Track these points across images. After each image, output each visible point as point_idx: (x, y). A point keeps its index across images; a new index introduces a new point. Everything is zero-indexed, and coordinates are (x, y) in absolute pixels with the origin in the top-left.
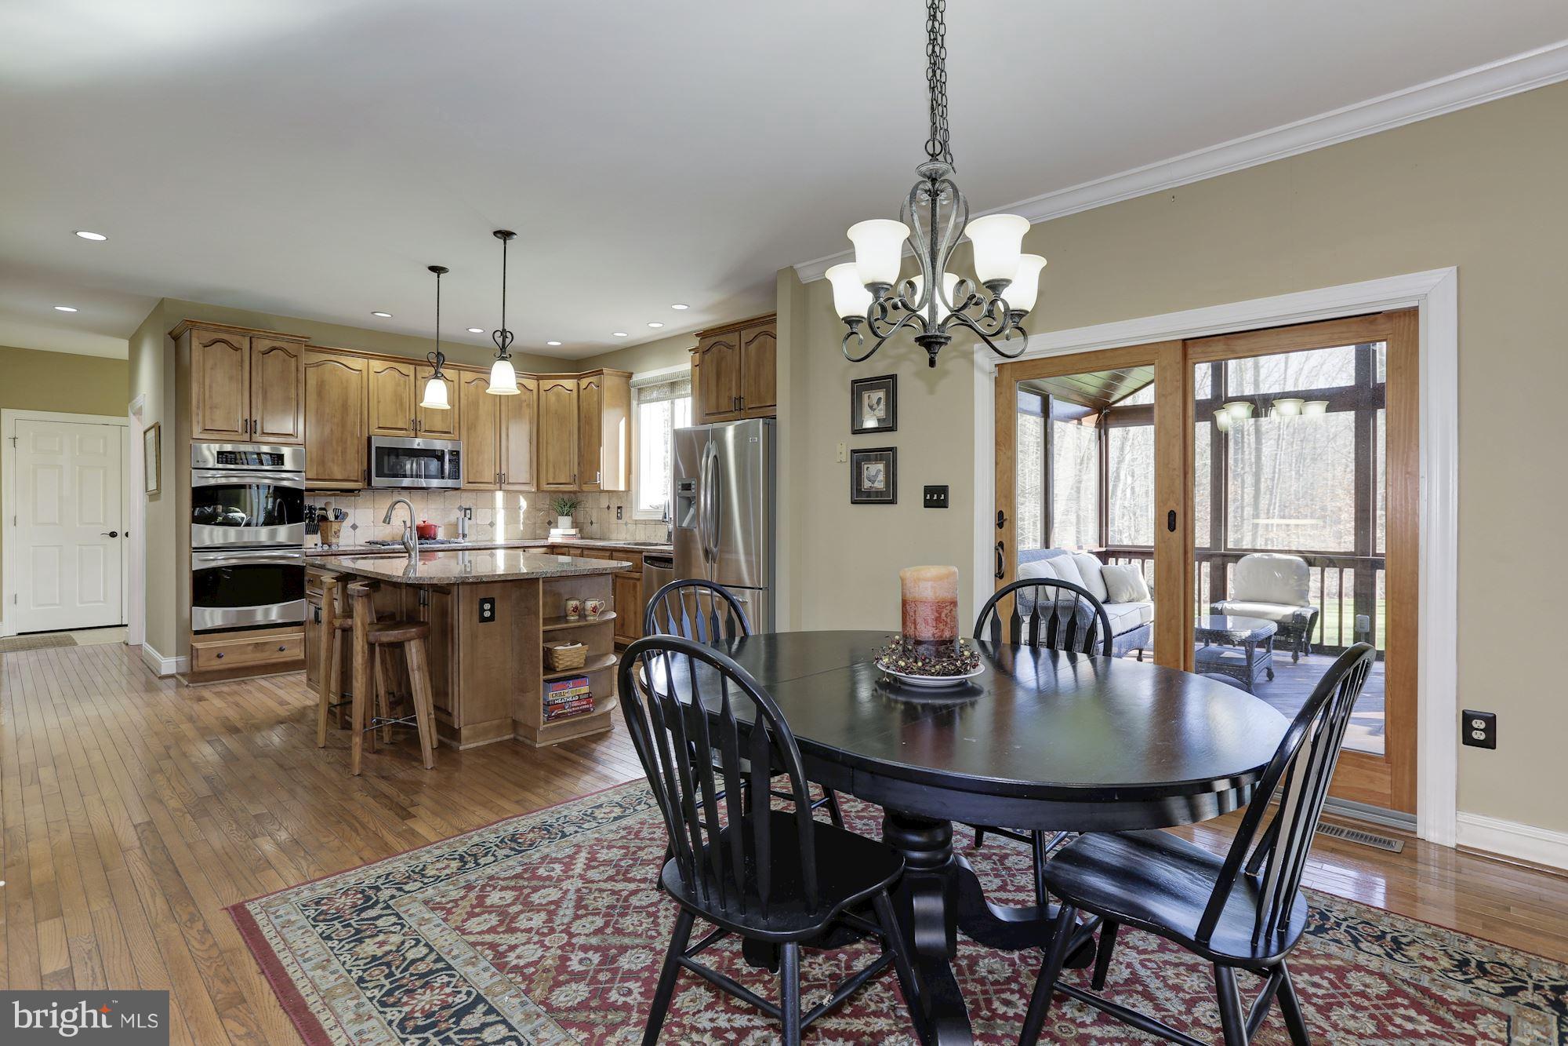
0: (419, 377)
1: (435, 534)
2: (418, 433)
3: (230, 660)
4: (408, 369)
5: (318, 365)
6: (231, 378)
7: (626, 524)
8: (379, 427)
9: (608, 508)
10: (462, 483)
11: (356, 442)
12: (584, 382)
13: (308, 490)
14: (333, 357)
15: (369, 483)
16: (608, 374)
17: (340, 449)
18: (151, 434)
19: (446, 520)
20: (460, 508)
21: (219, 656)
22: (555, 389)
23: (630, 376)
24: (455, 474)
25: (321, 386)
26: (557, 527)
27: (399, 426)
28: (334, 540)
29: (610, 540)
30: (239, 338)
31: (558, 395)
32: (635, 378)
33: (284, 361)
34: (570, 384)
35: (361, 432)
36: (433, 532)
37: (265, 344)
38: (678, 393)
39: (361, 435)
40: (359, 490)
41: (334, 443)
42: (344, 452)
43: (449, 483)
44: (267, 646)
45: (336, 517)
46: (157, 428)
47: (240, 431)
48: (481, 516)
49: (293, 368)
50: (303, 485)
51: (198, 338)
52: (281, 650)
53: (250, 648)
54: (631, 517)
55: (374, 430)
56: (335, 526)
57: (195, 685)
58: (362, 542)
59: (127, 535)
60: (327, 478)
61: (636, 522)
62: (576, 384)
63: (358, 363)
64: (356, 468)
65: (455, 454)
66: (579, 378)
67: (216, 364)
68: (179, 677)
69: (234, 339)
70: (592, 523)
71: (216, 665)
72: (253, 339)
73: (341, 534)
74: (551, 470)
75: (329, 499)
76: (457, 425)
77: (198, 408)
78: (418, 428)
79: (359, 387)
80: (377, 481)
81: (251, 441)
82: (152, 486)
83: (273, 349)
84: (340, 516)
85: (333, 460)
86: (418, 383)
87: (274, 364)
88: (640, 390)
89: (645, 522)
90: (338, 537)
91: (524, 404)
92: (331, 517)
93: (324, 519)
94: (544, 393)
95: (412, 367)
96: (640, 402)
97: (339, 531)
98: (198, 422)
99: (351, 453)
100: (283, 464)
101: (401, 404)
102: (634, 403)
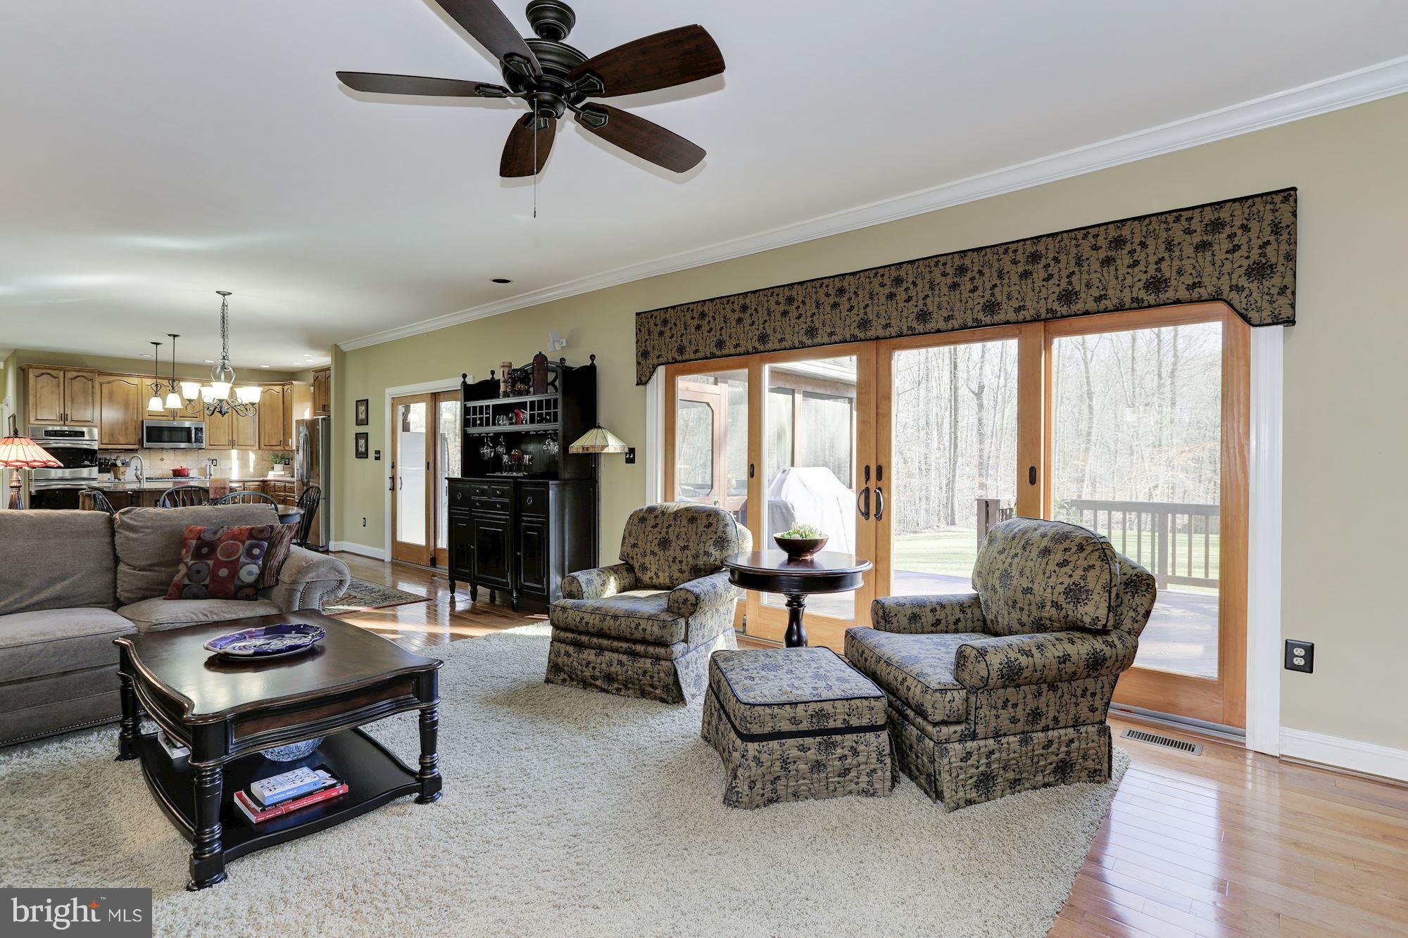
1: (188, 474)
2: (174, 418)
4: (168, 383)
5: (109, 382)
6: (52, 393)
8: (149, 415)
10: (204, 445)
11: (134, 423)
12: (286, 388)
13: (100, 450)
14: (119, 378)
15: (143, 446)
16: (297, 385)
18: (11, 419)
19: (199, 466)
20: (209, 459)
22: (268, 391)
24: (199, 440)
25: (111, 393)
26: (274, 470)
27: (162, 415)
28: (121, 477)
30: (57, 372)
31: (271, 394)
33: (85, 383)
34: (278, 388)
35: (137, 418)
37: (72, 374)
39: (137, 420)
40: (137, 450)
41: (121, 424)
42: (127, 429)
43: (195, 445)
45: (123, 464)
46: (14, 416)
47: (58, 420)
48: (222, 464)
49: (90, 386)
50: (98, 447)
51: (33, 372)
55: (146, 417)
56: (122, 469)
60: (117, 443)
62: (282, 389)
63: (134, 381)
64: (134, 437)
65: (199, 430)
66: (283, 385)
67: (43, 386)
69: (55, 373)
72: (66, 372)
73: (127, 474)
74: (267, 437)
75: (120, 454)
76: (202, 413)
77: (33, 408)
78: (176, 415)
79: (136, 394)
80: (146, 444)
81: (64, 425)
83: (78, 377)
84: (125, 464)
85: (120, 433)
87: (78, 383)
90: (124, 474)
92: (119, 464)
93: (115, 465)
97: (124, 471)
98: (33, 415)
99: (131, 429)
100: (84, 436)
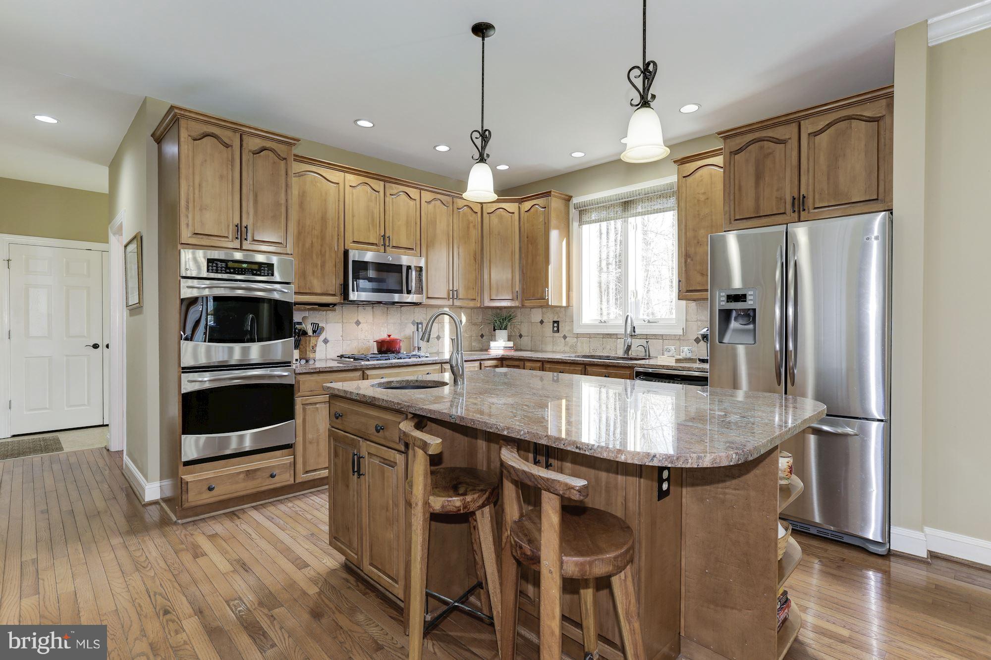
0: (388, 194)
1: (400, 348)
2: (387, 248)
3: (223, 491)
4: (379, 185)
5: (303, 174)
6: (221, 177)
7: (565, 337)
8: (354, 242)
9: (542, 322)
10: (424, 298)
11: (333, 255)
12: (527, 205)
13: (296, 304)
14: (313, 168)
15: (346, 297)
16: (555, 197)
17: (319, 263)
18: (133, 247)
20: (413, 323)
21: (210, 489)
22: (498, 212)
23: (569, 199)
24: (419, 289)
25: (303, 195)
26: (495, 340)
27: (371, 242)
28: (311, 355)
29: (542, 351)
30: (229, 133)
31: (501, 217)
32: (575, 200)
33: (274, 163)
34: (512, 207)
35: (338, 246)
36: (398, 347)
37: (254, 143)
38: (633, 211)
39: (338, 249)
40: (335, 305)
41: (314, 256)
42: (323, 265)
43: (414, 298)
44: (259, 473)
45: (314, 332)
46: (138, 239)
47: (230, 237)
49: (283, 171)
50: (292, 298)
51: (187, 129)
52: (272, 476)
53: (242, 476)
54: (571, 330)
55: (349, 245)
56: (313, 340)
57: (185, 521)
58: (334, 356)
59: (107, 346)
60: (308, 291)
61: (578, 336)
62: (518, 206)
63: (334, 176)
64: (333, 282)
65: (418, 271)
66: (521, 201)
67: (206, 161)
68: (164, 505)
69: (225, 135)
70: (521, 336)
71: (207, 498)
72: (244, 137)
73: (318, 349)
74: (494, 287)
75: (306, 314)
76: (419, 243)
77: (187, 208)
78: (387, 244)
79: (337, 200)
80: (353, 295)
81: (241, 249)
82: (134, 299)
83: (264, 149)
84: (317, 330)
85: (313, 274)
86: (387, 199)
87: (264, 163)
88: (581, 213)
89: (590, 336)
90: (315, 352)
91: (471, 225)
92: (310, 333)
93: (305, 333)
94: (488, 215)
95: (382, 183)
96: (581, 222)
97: (316, 345)
98: (188, 225)
99: (330, 266)
100: (273, 275)
101: (373, 220)
102: (575, 225)
